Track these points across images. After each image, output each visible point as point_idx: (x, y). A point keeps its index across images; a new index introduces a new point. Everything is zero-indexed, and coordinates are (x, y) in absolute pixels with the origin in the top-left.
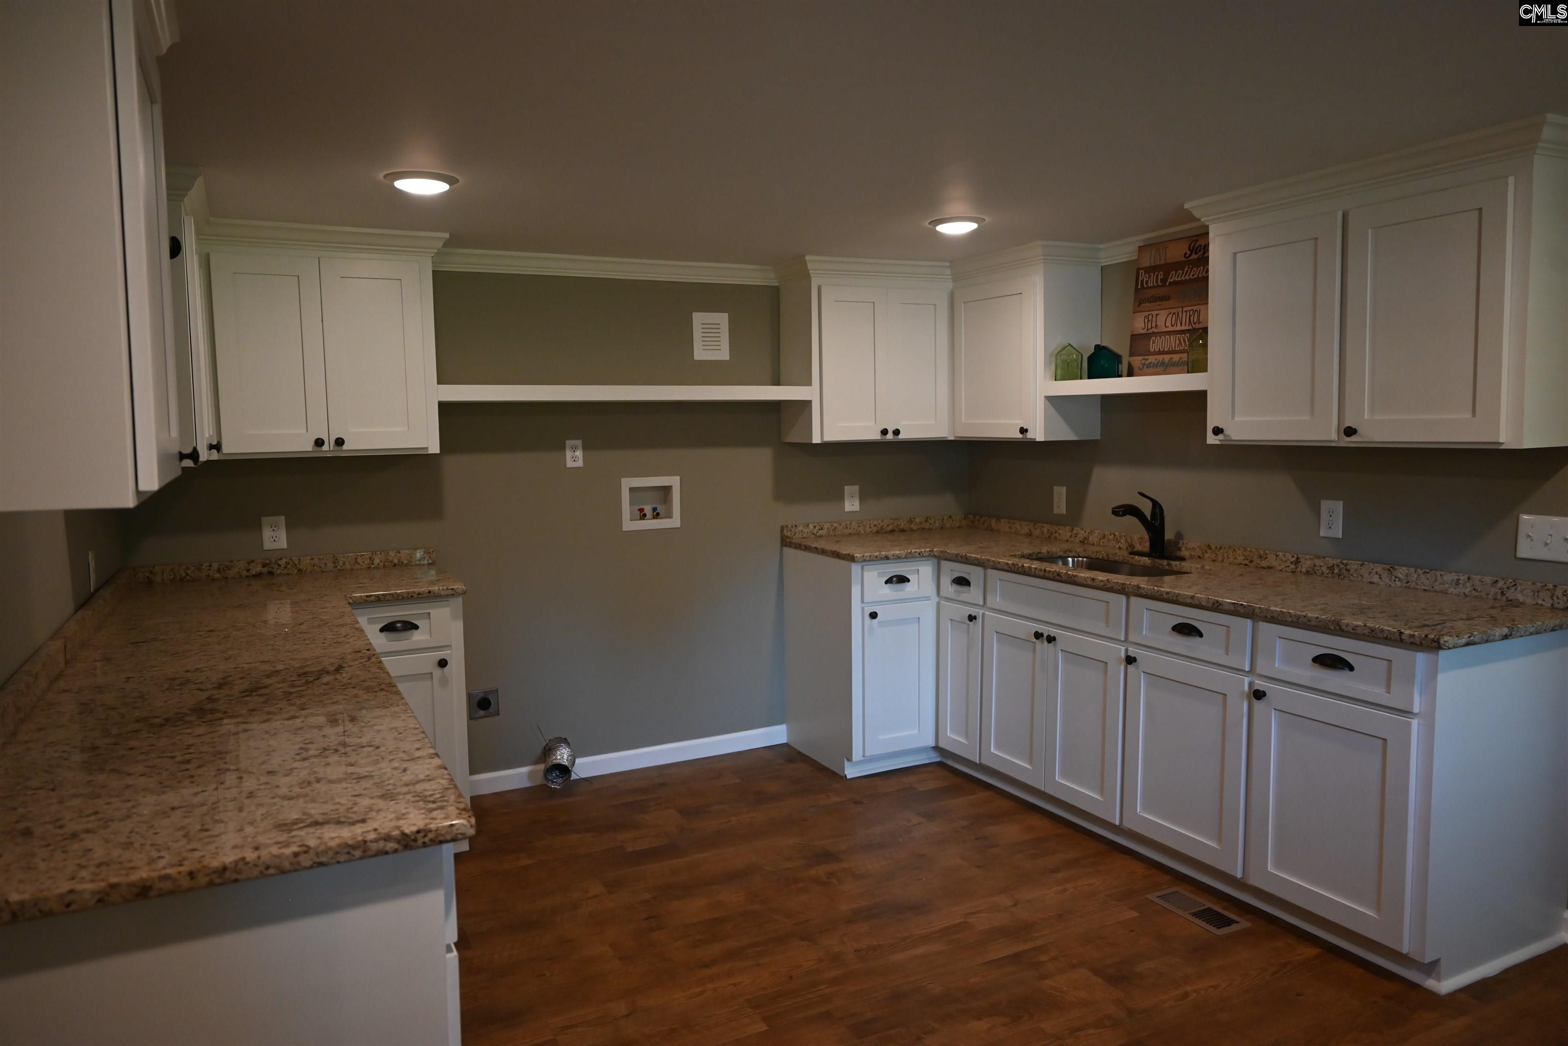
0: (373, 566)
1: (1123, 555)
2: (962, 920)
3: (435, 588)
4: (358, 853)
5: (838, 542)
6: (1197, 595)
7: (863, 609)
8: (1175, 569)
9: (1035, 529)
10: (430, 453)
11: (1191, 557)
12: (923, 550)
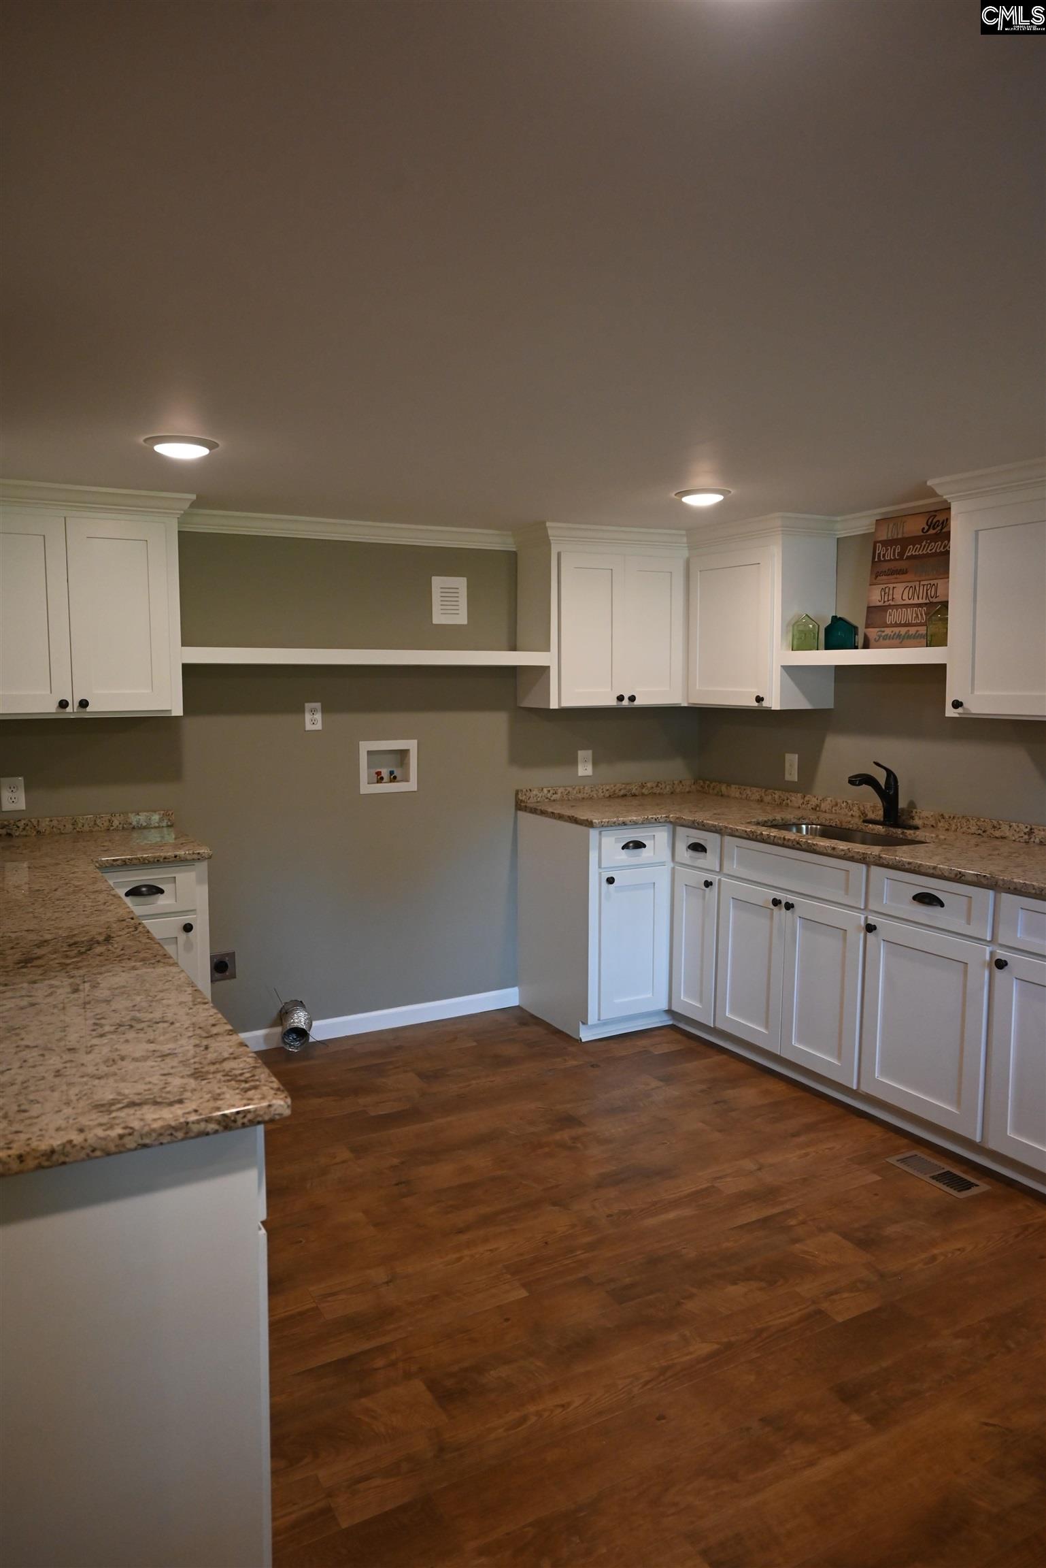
0: (112, 828)
1: (856, 823)
2: (709, 1185)
3: (181, 853)
4: (180, 1135)
5: (572, 806)
6: (939, 866)
7: (600, 874)
8: (910, 837)
9: (766, 795)
10: (173, 715)
11: (925, 826)
12: (659, 816)
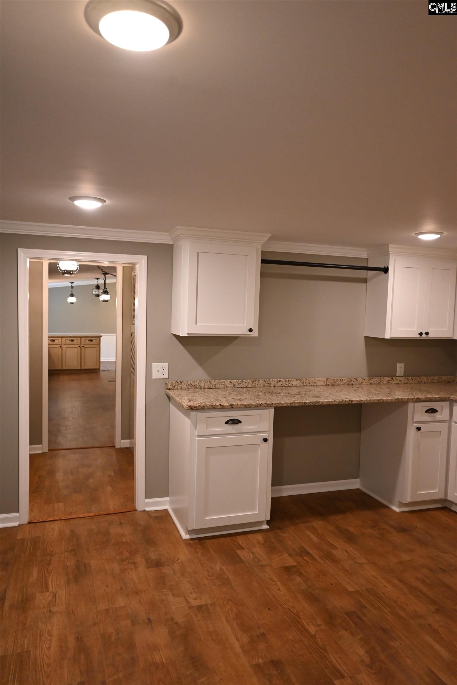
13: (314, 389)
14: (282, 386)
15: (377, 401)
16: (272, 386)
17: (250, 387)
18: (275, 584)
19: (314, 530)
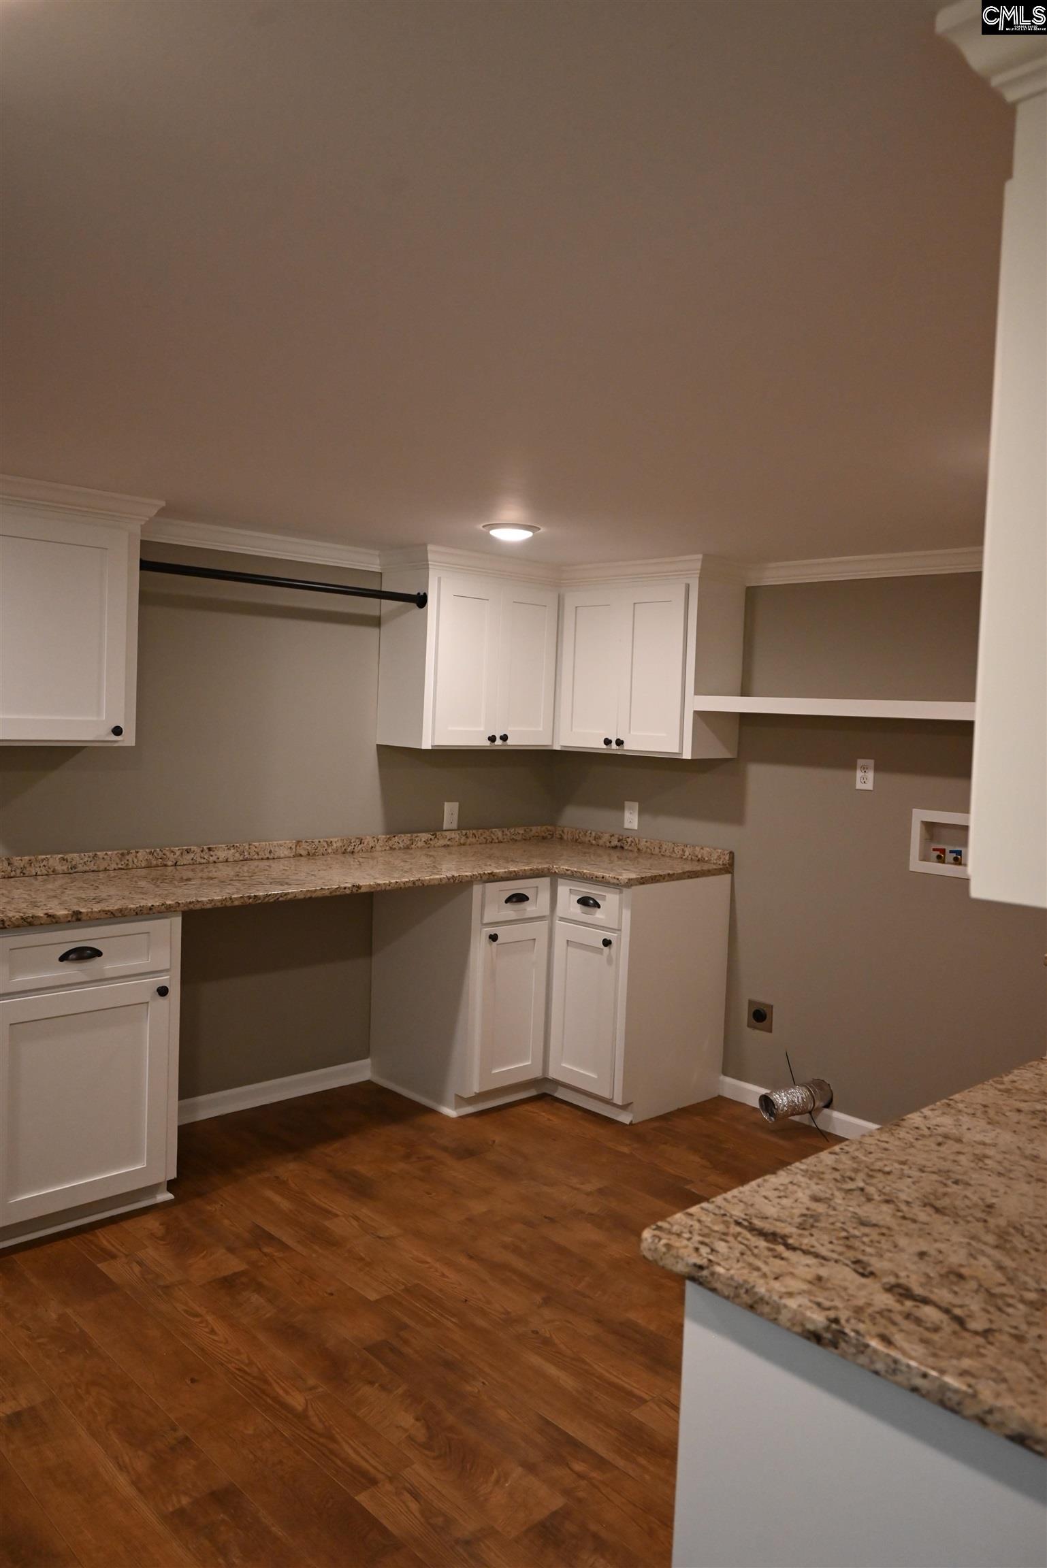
10: (684, 758)
13: (270, 866)
14: (193, 864)
15: (410, 885)
16: (170, 863)
17: (115, 869)
18: (200, 1322)
19: (280, 1185)
